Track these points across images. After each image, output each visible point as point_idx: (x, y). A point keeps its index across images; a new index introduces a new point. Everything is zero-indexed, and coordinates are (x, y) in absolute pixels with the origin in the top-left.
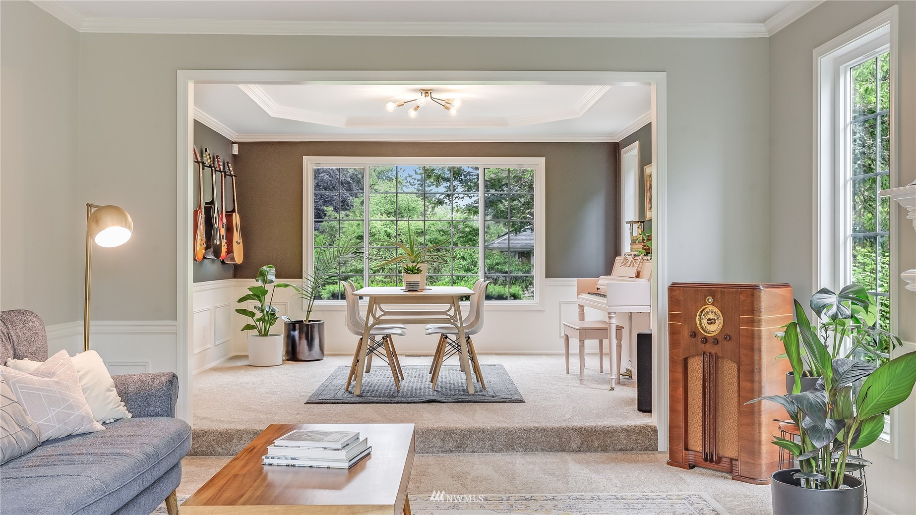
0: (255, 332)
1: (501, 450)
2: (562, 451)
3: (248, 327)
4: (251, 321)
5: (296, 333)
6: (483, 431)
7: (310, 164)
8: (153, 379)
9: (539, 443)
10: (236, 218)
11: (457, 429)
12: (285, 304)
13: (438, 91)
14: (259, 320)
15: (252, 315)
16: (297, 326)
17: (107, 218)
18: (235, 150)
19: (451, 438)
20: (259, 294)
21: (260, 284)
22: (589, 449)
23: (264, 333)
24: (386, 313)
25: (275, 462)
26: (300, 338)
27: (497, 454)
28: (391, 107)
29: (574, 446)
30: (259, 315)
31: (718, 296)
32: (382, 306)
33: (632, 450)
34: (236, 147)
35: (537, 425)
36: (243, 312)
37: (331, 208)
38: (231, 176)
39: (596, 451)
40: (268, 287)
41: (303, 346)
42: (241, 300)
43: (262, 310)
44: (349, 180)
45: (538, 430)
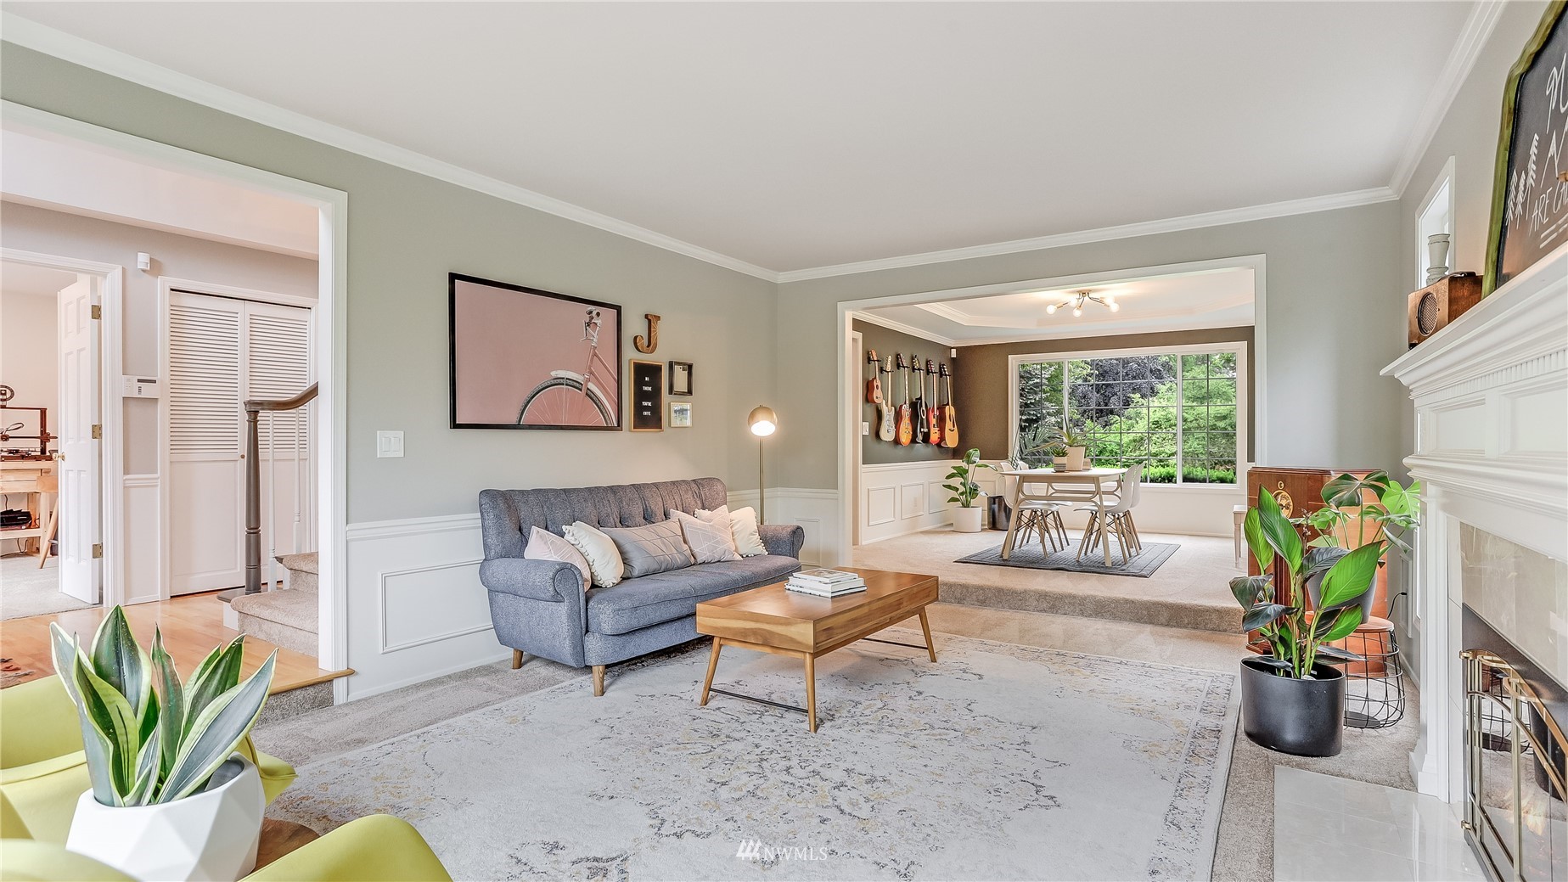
0: (959, 504)
1: (1090, 616)
2: (1150, 623)
3: (954, 500)
4: (955, 495)
5: (996, 506)
6: (1074, 597)
7: (1014, 361)
8: (783, 529)
9: (1127, 613)
10: (950, 411)
11: (1052, 593)
12: (994, 482)
13: (1095, 291)
14: (962, 494)
15: (957, 490)
16: (997, 500)
17: (759, 415)
18: (954, 354)
19: (1046, 599)
20: (962, 473)
21: (964, 465)
22: (1179, 625)
23: (966, 505)
24: (1057, 491)
25: (791, 588)
26: (999, 510)
27: (1086, 619)
28: (1051, 310)
29: (1163, 620)
30: (962, 489)
31: (1289, 481)
32: (1053, 484)
33: (1225, 631)
34: (954, 351)
35: (1127, 597)
36: (949, 487)
37: (1138, 395)
38: (946, 375)
39: (1185, 627)
40: (972, 467)
41: (1002, 517)
42: (948, 477)
43: (963, 484)
44: (1159, 368)
45: (1127, 601)
